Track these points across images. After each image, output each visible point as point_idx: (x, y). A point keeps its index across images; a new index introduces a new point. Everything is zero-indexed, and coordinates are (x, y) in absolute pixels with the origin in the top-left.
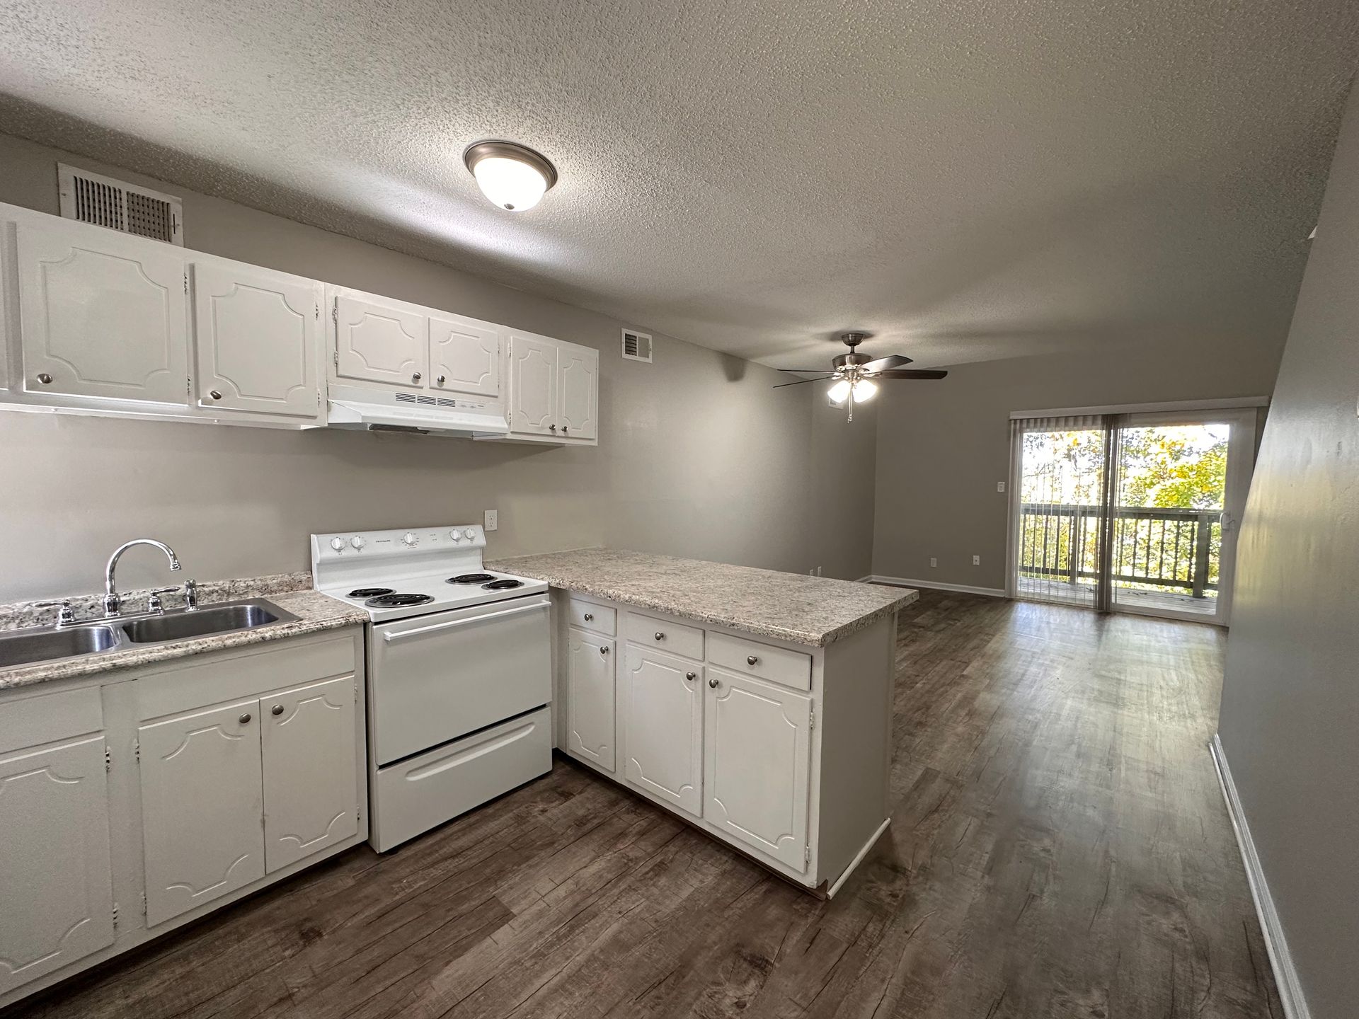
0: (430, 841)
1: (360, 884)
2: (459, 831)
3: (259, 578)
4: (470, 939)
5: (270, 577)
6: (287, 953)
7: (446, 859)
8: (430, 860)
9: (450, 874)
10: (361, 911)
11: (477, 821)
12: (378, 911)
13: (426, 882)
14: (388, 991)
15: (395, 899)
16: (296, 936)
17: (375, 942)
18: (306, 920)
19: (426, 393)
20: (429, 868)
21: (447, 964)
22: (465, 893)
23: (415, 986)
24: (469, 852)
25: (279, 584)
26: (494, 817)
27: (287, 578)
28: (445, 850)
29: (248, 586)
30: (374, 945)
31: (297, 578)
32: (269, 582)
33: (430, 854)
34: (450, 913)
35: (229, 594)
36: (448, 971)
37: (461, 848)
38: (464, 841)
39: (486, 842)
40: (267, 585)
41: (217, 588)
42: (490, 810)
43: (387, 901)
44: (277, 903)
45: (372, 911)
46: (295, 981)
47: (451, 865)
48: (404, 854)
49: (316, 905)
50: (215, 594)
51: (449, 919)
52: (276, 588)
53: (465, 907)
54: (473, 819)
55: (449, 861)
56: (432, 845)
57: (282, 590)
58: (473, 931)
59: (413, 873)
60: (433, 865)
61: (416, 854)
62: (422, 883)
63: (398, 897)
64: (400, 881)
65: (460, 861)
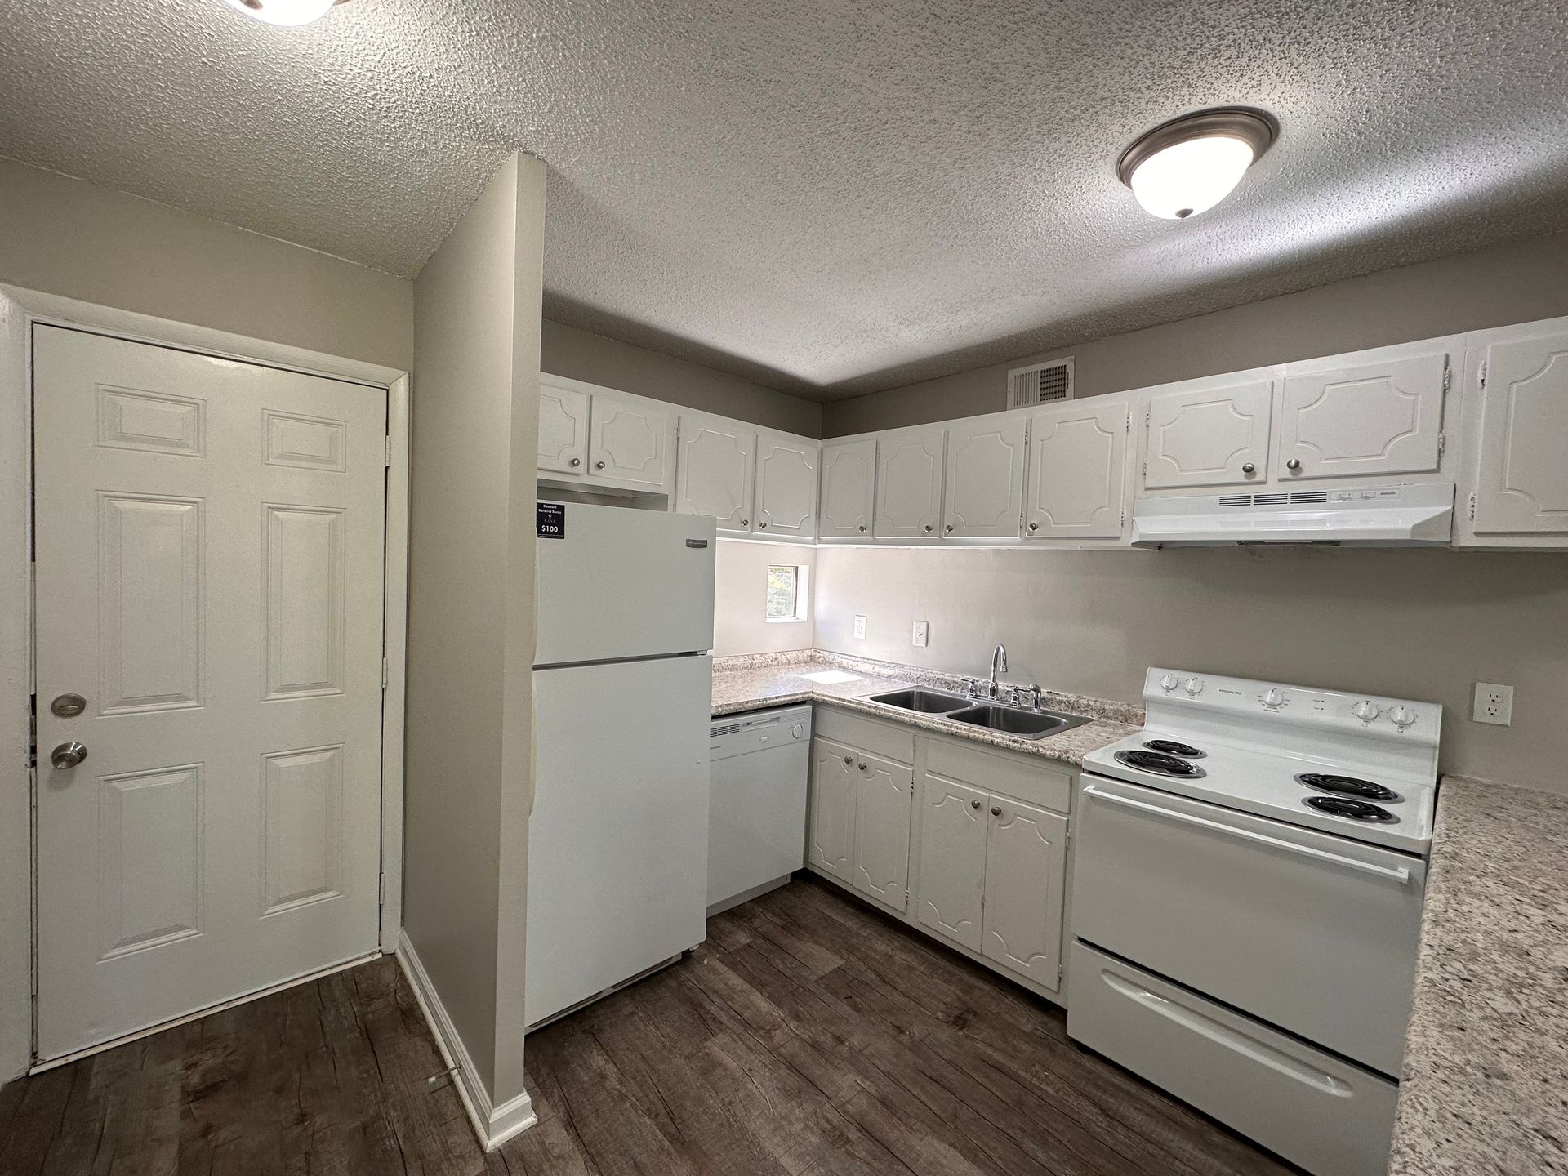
0: (1118, 1080)
1: (1028, 1037)
2: (1153, 1108)
3: (1101, 700)
4: (988, 1162)
5: (1110, 701)
6: (940, 1014)
7: (1096, 1105)
8: (1089, 1088)
9: (1075, 1117)
10: (996, 1049)
11: (1184, 1127)
12: (1000, 1063)
13: (1054, 1094)
14: (915, 1100)
15: (1020, 1072)
16: (956, 1012)
17: (963, 1072)
18: (975, 1014)
19: (1271, 489)
20: (1075, 1090)
21: (952, 1145)
22: (1052, 1140)
23: (923, 1122)
24: (1120, 1129)
25: (1115, 712)
26: (1209, 1147)
27: (1124, 708)
28: (1112, 1100)
29: (1088, 705)
30: (961, 1072)
31: (1134, 711)
32: (1107, 707)
33: (1098, 1087)
34: (1018, 1132)
35: (1073, 707)
36: (943, 1148)
37: (1123, 1117)
38: (1138, 1119)
39: (1149, 1147)
40: (1104, 709)
41: (1065, 699)
42: (1218, 1138)
43: (1014, 1066)
44: (986, 987)
45: (998, 1057)
46: (916, 1030)
47: (1090, 1112)
48: (1087, 1062)
49: (993, 1014)
50: (1063, 704)
51: (1009, 1132)
52: (1112, 714)
53: (1030, 1145)
54: (1188, 1120)
55: (1096, 1110)
56: (1113, 1085)
57: (1117, 718)
58: (999, 1162)
59: (1061, 1078)
60: (1082, 1094)
61: (1090, 1072)
62: (1050, 1091)
63: (1023, 1074)
64: (1045, 1068)
65: (1102, 1122)
